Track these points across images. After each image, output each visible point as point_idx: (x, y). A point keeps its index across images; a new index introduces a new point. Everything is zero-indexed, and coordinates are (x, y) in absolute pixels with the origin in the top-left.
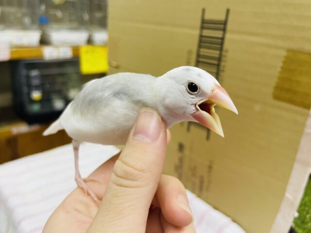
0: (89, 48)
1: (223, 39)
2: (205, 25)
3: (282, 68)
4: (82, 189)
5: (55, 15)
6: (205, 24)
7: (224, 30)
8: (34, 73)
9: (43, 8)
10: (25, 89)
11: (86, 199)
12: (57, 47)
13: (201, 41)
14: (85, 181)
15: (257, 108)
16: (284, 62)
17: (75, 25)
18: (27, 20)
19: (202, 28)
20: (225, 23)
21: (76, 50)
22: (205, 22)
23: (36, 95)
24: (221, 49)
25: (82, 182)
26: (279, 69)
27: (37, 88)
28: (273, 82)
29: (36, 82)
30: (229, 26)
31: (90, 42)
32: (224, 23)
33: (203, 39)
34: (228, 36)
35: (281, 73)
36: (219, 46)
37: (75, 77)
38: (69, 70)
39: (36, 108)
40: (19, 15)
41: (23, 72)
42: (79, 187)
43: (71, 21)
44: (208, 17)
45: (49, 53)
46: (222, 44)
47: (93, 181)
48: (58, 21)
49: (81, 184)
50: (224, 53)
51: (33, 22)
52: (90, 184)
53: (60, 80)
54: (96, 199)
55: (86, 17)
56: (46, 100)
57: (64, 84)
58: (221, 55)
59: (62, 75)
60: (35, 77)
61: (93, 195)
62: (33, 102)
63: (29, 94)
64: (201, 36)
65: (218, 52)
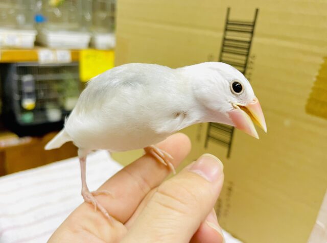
0: (91, 52)
1: (250, 43)
2: (230, 27)
3: (318, 77)
4: (91, 203)
5: (53, 14)
6: (229, 25)
7: (252, 33)
8: (27, 78)
9: (39, 5)
10: (16, 97)
11: (95, 215)
12: (54, 49)
13: (224, 45)
14: (94, 194)
15: (287, 122)
16: (320, 71)
17: (75, 26)
18: (21, 18)
19: (226, 30)
20: (253, 25)
21: (76, 53)
22: (229, 22)
23: (29, 103)
24: (247, 55)
25: (90, 196)
26: (315, 79)
27: (29, 95)
28: (307, 93)
29: (29, 89)
30: (258, 29)
31: (91, 45)
32: (251, 24)
33: (227, 42)
34: (256, 40)
35: (316, 83)
36: (245, 51)
37: (73, 84)
38: (67, 76)
39: (28, 118)
40: (12, 12)
41: (15, 77)
42: (86, 201)
43: (70, 21)
44: (233, 17)
45: (45, 57)
46: (249, 49)
47: (103, 194)
48: (56, 20)
49: (89, 198)
50: (250, 59)
51: (27, 20)
52: (100, 198)
53: (56, 87)
54: (107, 215)
55: (88, 17)
56: (40, 109)
57: (61, 92)
58: (247, 61)
59: (58, 81)
60: (28, 83)
61: (103, 210)
62: (24, 111)
63: (20, 102)
64: (225, 39)
65: (244, 58)
